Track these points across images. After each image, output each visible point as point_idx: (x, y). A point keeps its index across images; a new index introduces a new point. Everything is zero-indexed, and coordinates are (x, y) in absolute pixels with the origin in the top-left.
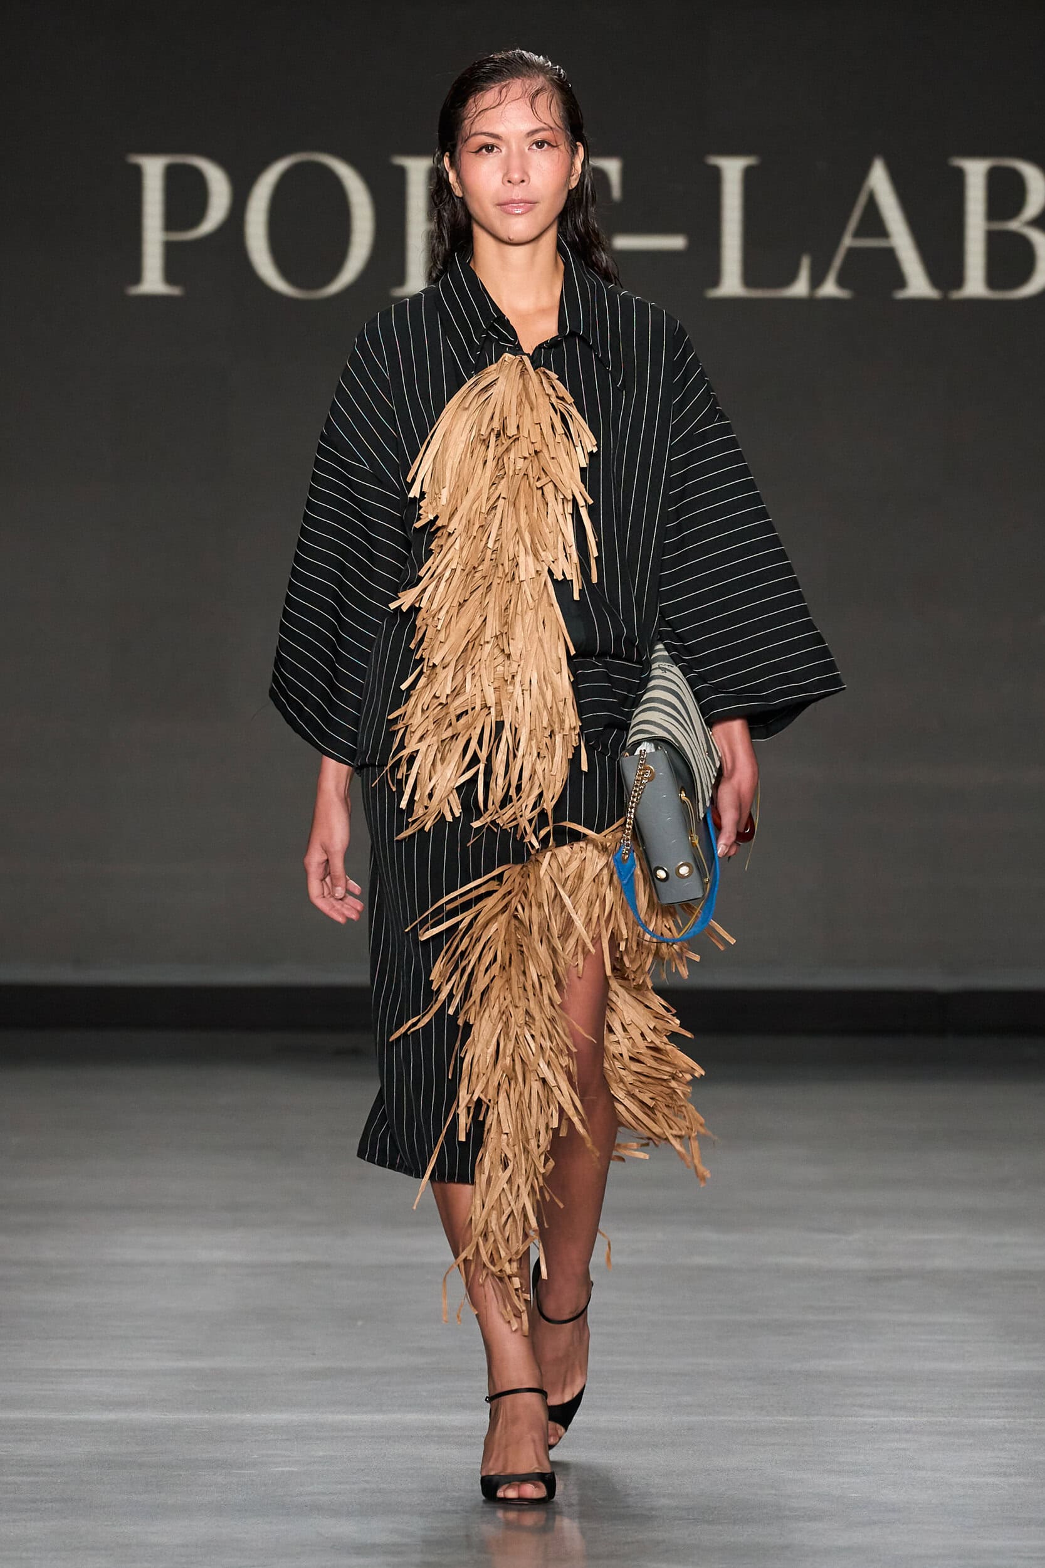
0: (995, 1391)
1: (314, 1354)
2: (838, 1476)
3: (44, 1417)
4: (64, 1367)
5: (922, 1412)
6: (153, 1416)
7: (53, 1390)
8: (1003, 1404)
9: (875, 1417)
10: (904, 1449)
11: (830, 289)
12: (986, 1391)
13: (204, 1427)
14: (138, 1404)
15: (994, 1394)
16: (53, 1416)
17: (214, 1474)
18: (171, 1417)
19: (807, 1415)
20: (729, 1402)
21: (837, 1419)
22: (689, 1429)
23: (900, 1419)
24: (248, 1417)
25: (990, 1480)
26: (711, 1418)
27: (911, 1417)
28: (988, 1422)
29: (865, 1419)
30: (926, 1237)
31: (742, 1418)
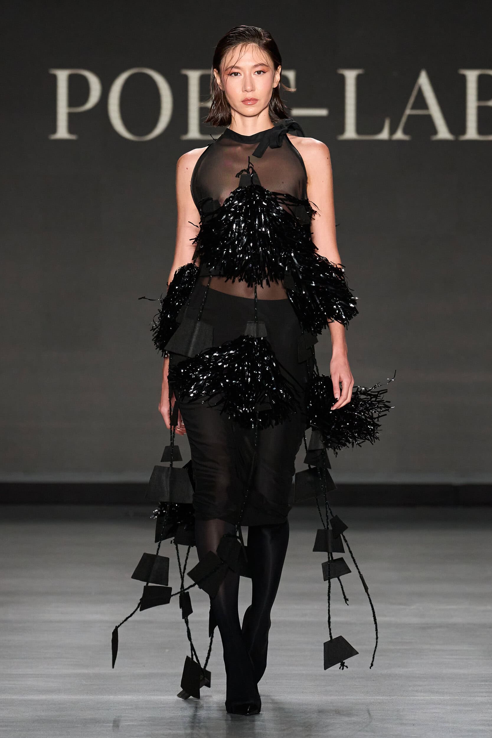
0: (483, 683)
1: (144, 666)
2: (405, 726)
3: (10, 697)
4: (21, 673)
5: (447, 694)
6: (64, 697)
7: (14, 684)
8: (487, 690)
9: (424, 697)
10: (438, 713)
11: (399, 135)
12: (479, 683)
13: (89, 703)
14: (58, 691)
15: (482, 685)
16: (14, 697)
17: (95, 726)
18: (73, 697)
19: (390, 696)
20: (351, 690)
21: (404, 698)
22: (331, 703)
23: (436, 698)
24: (112, 697)
25: (481, 728)
26: (342, 697)
27: (441, 696)
28: (479, 699)
29: (418, 698)
30: (448, 607)
31: (357, 697)
